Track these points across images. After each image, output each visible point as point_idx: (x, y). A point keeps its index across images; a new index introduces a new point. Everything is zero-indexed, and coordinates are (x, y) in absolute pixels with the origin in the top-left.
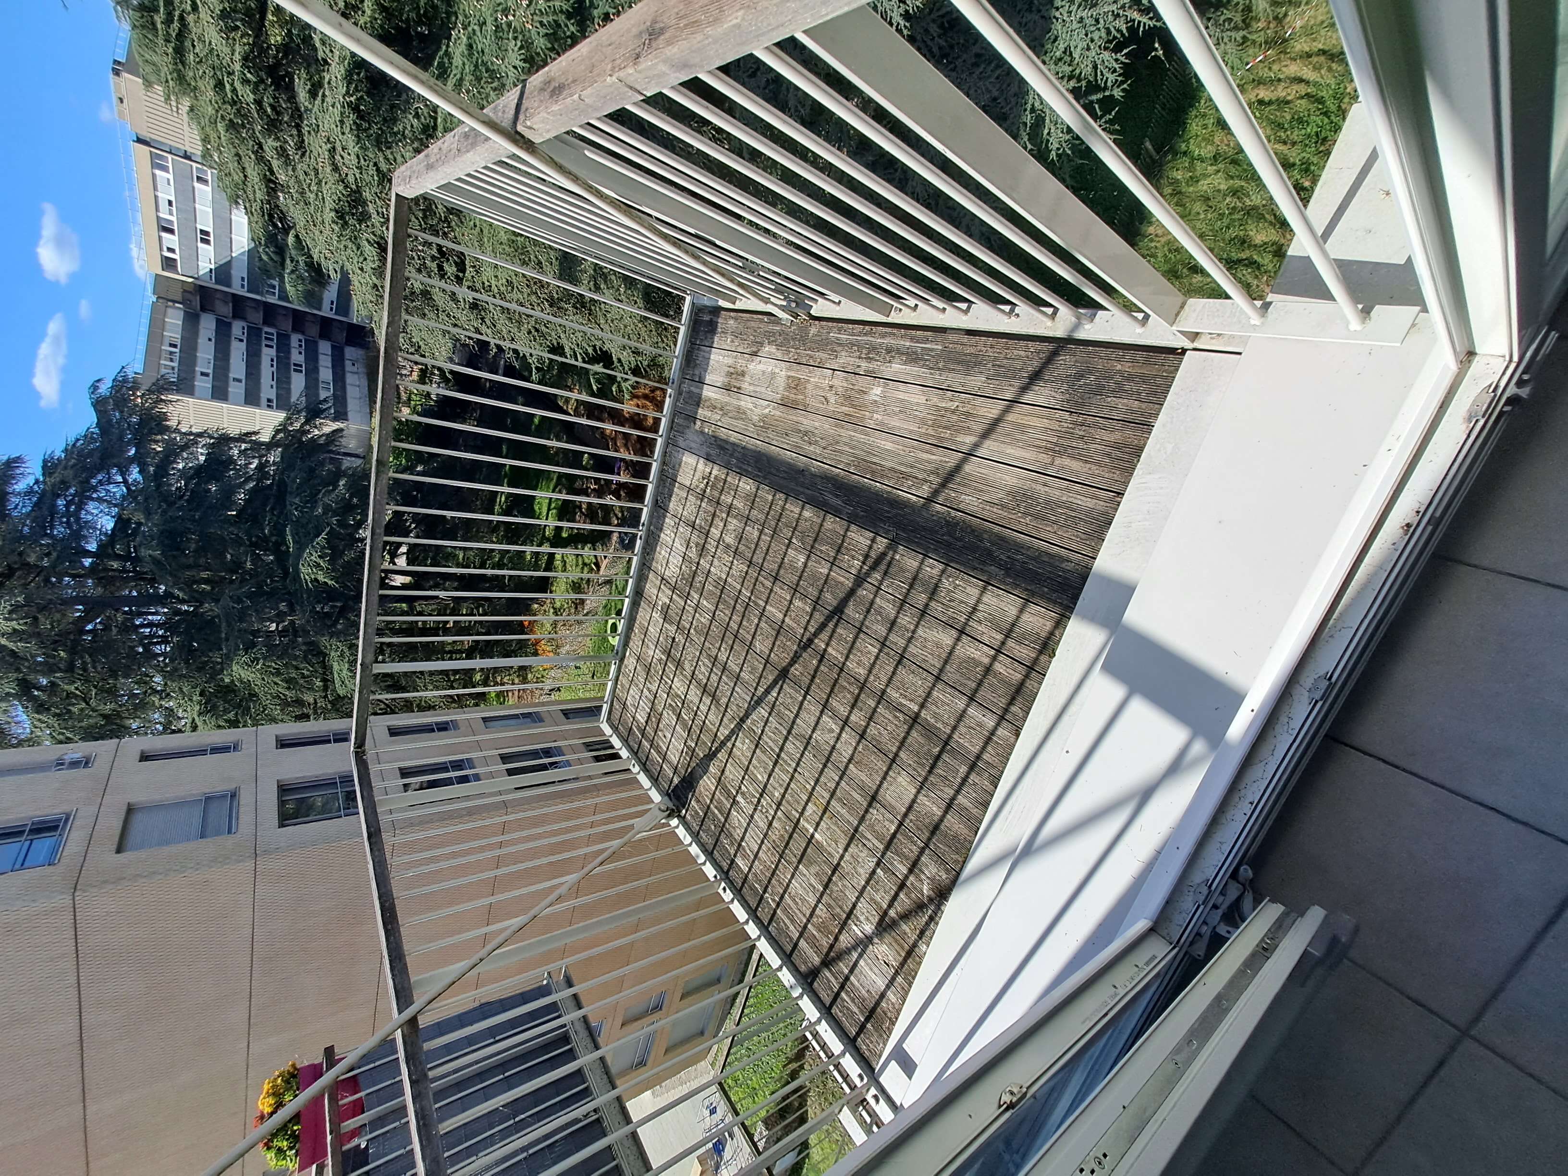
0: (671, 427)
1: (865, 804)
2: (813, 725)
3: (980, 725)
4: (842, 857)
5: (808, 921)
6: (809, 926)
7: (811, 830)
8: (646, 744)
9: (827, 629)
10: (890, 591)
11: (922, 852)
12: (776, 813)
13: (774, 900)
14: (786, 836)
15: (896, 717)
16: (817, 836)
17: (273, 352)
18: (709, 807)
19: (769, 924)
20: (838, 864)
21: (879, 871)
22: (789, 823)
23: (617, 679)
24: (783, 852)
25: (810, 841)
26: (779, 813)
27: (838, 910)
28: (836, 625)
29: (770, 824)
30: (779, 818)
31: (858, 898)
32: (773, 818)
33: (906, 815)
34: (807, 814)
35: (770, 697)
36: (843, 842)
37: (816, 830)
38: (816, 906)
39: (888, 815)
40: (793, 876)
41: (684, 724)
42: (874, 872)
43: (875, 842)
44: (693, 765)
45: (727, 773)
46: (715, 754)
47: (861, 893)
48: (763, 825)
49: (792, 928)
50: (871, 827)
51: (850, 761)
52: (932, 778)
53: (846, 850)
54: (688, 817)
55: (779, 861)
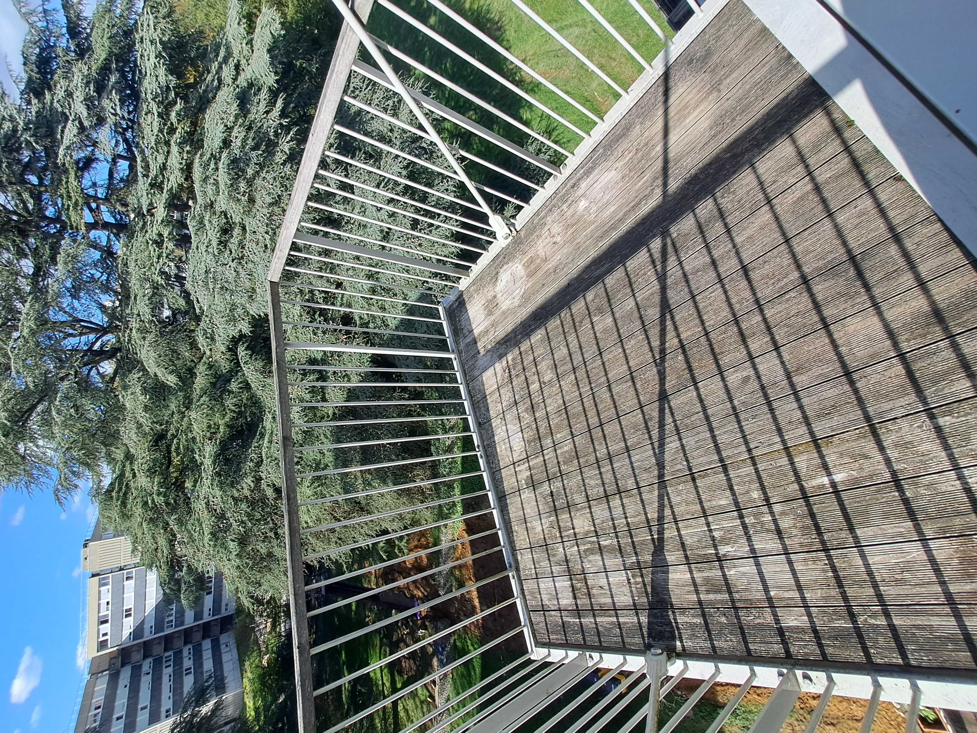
0: (465, 373)
1: (847, 387)
2: (725, 397)
3: (861, 214)
4: (888, 462)
5: (943, 583)
6: (953, 588)
7: (825, 480)
8: (588, 621)
9: (668, 328)
10: (691, 252)
11: (955, 347)
12: (772, 513)
13: (874, 615)
14: (808, 521)
15: (788, 300)
16: (838, 477)
17: (170, 670)
18: (700, 602)
19: (903, 653)
20: (894, 473)
21: (941, 421)
22: (795, 504)
23: (522, 590)
24: (823, 542)
25: (836, 492)
26: (777, 508)
27: (957, 521)
28: (672, 318)
29: (779, 532)
30: (783, 513)
31: (961, 477)
32: (775, 521)
33: (895, 345)
34: (803, 472)
35: (667, 427)
36: (870, 446)
37: (829, 474)
38: (928, 552)
39: (879, 367)
40: (863, 556)
41: (610, 550)
42: (938, 430)
43: (903, 401)
44: (648, 580)
45: (688, 541)
46: (661, 540)
47: (957, 468)
48: (774, 545)
49: (935, 621)
50: (879, 396)
51: (789, 377)
52: (877, 291)
53: (882, 449)
54: (688, 644)
55: (829, 558)
